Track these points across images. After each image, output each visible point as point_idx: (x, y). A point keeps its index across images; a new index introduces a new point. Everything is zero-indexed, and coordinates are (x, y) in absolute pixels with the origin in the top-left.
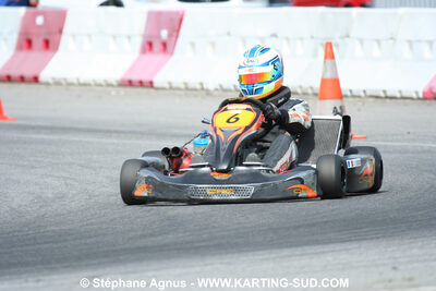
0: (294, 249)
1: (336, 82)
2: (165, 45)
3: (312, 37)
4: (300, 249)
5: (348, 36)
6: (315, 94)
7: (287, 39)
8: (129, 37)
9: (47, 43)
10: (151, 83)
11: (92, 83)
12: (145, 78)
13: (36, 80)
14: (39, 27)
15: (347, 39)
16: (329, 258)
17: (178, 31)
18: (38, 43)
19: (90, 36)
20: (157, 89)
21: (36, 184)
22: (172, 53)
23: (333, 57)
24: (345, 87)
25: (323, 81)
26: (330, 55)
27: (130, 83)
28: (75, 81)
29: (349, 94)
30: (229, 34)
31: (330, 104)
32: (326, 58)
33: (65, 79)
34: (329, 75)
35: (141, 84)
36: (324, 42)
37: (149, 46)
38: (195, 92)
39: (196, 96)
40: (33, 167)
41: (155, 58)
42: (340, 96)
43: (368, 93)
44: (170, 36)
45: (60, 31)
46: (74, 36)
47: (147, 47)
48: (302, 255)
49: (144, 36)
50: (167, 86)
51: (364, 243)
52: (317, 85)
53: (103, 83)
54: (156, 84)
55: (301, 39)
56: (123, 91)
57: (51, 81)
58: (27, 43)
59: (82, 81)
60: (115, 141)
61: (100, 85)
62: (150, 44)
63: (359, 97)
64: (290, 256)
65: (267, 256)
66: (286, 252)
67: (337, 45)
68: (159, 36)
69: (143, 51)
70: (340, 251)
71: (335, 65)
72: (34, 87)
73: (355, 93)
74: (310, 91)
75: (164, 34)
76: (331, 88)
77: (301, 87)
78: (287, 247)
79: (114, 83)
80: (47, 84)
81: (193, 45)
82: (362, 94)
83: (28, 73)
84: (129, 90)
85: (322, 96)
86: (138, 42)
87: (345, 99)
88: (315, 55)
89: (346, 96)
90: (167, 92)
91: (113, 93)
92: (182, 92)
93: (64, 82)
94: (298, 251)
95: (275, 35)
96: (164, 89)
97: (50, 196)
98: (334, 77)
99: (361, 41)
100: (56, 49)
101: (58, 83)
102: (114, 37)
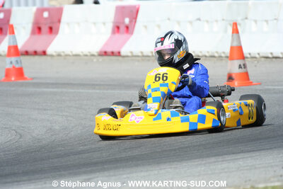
0: (217, 157)
1: (240, 48)
2: (127, 27)
3: (223, 20)
4: (221, 157)
5: (246, 18)
6: (227, 57)
7: (207, 21)
8: (104, 24)
9: (51, 29)
10: (119, 53)
11: (81, 54)
12: (115, 50)
13: (44, 53)
14: (46, 19)
15: (246, 21)
16: (241, 162)
17: (136, 18)
18: (45, 29)
19: (78, 23)
20: (124, 57)
21: (48, 121)
22: (132, 34)
23: (238, 32)
24: (246, 51)
25: (232, 48)
26: (236, 31)
27: (105, 53)
28: (70, 54)
29: (248, 56)
30: (169, 19)
31: (237, 63)
32: (233, 33)
33: (63, 52)
34: (235, 44)
35: (113, 54)
36: (232, 23)
37: (117, 29)
38: (147, 58)
39: (149, 60)
40: (45, 110)
41: (121, 36)
42: (243, 58)
43: (261, 55)
44: (131, 21)
45: (59, 21)
46: (68, 24)
47: (116, 29)
48: (223, 161)
49: (114, 23)
50: (130, 54)
51: (263, 153)
52: (228, 51)
53: (88, 54)
54: (122, 54)
55: (217, 21)
56: (101, 59)
57: (54, 54)
58: (38, 29)
59: (74, 53)
60: (98, 91)
61: (86, 55)
62: (118, 28)
63: (255, 58)
64: (215, 162)
65: (199, 162)
66: (213, 159)
67: (240, 25)
68: (124, 22)
69: (114, 32)
70: (247, 157)
71: (239, 37)
72: (44, 58)
73: (252, 55)
74: (223, 55)
75: (127, 21)
76: (237, 52)
77: (217, 52)
78: (212, 156)
79: (96, 54)
80: (52, 56)
81: (146, 27)
82: (257, 56)
83: (39, 49)
84: (106, 58)
85: (231, 58)
86: (110, 26)
87: (246, 59)
88: (226, 31)
89: (247, 58)
90: (129, 58)
91: (95, 60)
92: (140, 58)
93: (62, 54)
94: (220, 158)
95: (199, 19)
96: (127, 56)
97: (57, 128)
98: (239, 45)
99: (256, 21)
100: (57, 33)
101: (59, 55)
102: (94, 23)
